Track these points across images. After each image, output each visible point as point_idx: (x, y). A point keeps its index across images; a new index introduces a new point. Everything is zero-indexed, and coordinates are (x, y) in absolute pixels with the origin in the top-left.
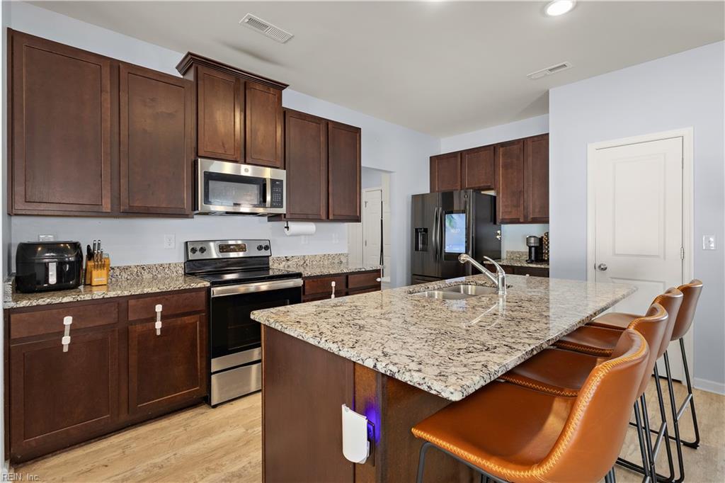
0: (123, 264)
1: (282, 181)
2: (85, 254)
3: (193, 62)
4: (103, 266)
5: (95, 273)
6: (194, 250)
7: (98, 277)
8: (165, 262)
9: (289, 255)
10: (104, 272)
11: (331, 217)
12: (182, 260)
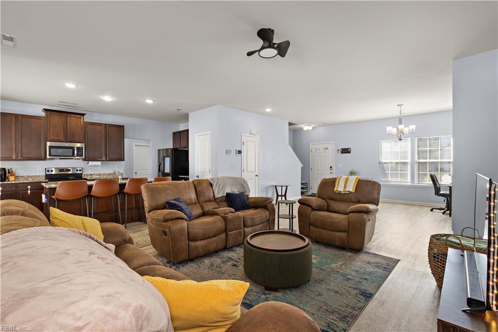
0: (21, 175)
1: (82, 148)
2: (7, 172)
3: (46, 110)
4: (13, 175)
5: (10, 177)
6: (48, 171)
7: (12, 178)
8: (37, 175)
9: (92, 173)
10: (14, 177)
11: (108, 159)
12: (45, 174)
